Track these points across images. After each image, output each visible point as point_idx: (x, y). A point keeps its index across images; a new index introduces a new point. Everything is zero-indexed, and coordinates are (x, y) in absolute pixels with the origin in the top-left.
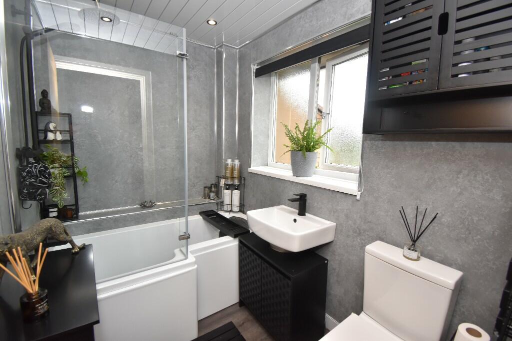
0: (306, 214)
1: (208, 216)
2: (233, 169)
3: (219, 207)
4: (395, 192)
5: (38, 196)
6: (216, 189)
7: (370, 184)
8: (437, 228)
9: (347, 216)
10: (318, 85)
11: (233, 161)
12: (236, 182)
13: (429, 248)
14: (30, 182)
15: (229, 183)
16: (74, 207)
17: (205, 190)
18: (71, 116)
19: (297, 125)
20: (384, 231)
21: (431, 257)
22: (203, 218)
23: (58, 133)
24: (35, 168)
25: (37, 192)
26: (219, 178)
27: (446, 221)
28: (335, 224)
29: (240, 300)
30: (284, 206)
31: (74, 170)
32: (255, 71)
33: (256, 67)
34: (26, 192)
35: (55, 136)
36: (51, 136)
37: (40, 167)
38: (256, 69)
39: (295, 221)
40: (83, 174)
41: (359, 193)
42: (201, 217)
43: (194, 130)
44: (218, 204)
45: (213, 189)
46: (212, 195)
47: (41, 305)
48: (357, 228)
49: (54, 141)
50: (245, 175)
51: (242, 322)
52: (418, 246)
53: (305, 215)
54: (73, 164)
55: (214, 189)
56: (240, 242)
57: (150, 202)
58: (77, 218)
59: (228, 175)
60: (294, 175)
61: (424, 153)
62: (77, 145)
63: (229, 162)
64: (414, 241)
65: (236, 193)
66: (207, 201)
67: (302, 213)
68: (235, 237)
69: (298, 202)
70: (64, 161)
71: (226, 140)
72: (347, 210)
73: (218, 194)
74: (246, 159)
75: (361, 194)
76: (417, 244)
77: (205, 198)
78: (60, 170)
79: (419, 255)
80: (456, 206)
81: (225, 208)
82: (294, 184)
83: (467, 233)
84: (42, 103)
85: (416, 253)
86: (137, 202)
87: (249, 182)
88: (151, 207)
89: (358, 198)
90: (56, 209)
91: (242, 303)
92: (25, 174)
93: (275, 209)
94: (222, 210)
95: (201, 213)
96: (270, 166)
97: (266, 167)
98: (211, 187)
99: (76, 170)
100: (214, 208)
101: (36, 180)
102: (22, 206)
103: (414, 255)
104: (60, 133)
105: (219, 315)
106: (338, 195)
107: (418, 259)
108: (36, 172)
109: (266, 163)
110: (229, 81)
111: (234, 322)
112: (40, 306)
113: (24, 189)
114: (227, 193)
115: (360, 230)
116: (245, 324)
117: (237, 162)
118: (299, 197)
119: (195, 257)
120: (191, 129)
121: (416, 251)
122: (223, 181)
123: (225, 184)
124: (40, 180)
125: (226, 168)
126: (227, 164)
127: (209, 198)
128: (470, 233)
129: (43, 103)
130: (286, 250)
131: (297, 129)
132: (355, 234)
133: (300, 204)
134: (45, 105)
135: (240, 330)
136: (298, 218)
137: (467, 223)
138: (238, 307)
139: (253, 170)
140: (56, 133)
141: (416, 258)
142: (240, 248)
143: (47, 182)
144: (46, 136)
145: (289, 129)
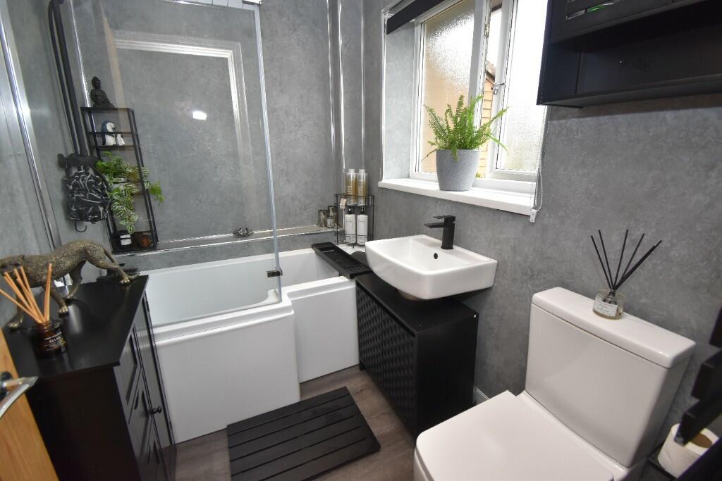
0: (454, 247)
1: (322, 250)
2: (357, 183)
3: (339, 239)
4: (593, 207)
5: (89, 215)
6: (335, 214)
7: (553, 195)
8: (660, 268)
9: (514, 249)
10: (487, 36)
11: (357, 171)
12: (362, 203)
13: (644, 300)
14: (77, 198)
15: (352, 204)
16: (149, 234)
17: (319, 215)
18: (133, 113)
19: (447, 108)
20: (572, 273)
21: (643, 315)
22: (316, 253)
23: (119, 136)
24: (83, 180)
25: (87, 210)
26: (338, 197)
27: (677, 255)
28: (495, 261)
29: (360, 361)
30: (424, 237)
31: (143, 186)
32: (386, 23)
33: (388, 16)
34: (75, 210)
35: (116, 140)
36: (110, 141)
37: (90, 178)
38: (389, 20)
39: (436, 256)
40: (156, 191)
41: (535, 211)
42: (314, 252)
43: (300, 126)
44: (337, 233)
45: (331, 214)
46: (330, 221)
47: (54, 338)
48: (529, 267)
49: (116, 147)
50: (375, 192)
51: (360, 389)
52: (619, 295)
53: (452, 248)
54: (141, 177)
55: (333, 213)
56: (358, 284)
57: (247, 229)
58: (154, 248)
59: (351, 192)
60: (441, 189)
61: (651, 134)
62: (145, 153)
63: (352, 173)
64: (615, 287)
65: (363, 218)
66: (324, 229)
67: (448, 245)
68: (352, 277)
69: (442, 229)
70: (130, 173)
71: (346, 140)
72: (514, 239)
73: (338, 220)
74: (375, 169)
75: (538, 213)
76: (618, 292)
77: (321, 226)
78: (126, 186)
79: (621, 311)
80: (699, 230)
81: (348, 240)
82: (439, 202)
83: (713, 276)
84: (93, 96)
85: (615, 307)
86: (230, 230)
87: (380, 202)
88: (246, 236)
89: (532, 219)
90: (129, 236)
91: (363, 366)
92: (71, 187)
93: (411, 240)
94: (343, 243)
95: (314, 246)
96: (412, 178)
97: (408, 179)
98: (328, 211)
99: (147, 186)
100: (332, 240)
101: (85, 195)
102: (76, 229)
103: (611, 309)
104: (122, 137)
105: (331, 378)
106: (503, 217)
107: (618, 316)
108: (84, 185)
109: (407, 173)
110: (348, 45)
111: (348, 387)
112: (51, 339)
113: (72, 206)
114: (349, 218)
115: (532, 272)
116: (364, 392)
117: (363, 173)
118: (442, 221)
119: (292, 301)
120: (296, 126)
121: (616, 303)
122: (343, 202)
123: (346, 205)
124: (90, 195)
125: (348, 183)
126: (349, 176)
127: (326, 226)
128: (718, 277)
129: (96, 96)
130: (415, 297)
131: (448, 114)
132: (525, 278)
133: (445, 232)
134: (99, 98)
135: (356, 399)
136: (441, 252)
137: (715, 259)
138: (357, 370)
139: (385, 184)
140: (116, 137)
141: (613, 314)
142: (358, 293)
143: (100, 197)
144: (104, 141)
145: (437, 116)
